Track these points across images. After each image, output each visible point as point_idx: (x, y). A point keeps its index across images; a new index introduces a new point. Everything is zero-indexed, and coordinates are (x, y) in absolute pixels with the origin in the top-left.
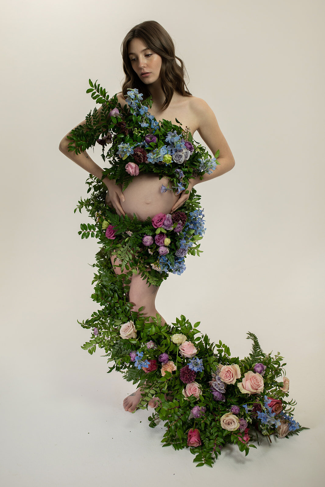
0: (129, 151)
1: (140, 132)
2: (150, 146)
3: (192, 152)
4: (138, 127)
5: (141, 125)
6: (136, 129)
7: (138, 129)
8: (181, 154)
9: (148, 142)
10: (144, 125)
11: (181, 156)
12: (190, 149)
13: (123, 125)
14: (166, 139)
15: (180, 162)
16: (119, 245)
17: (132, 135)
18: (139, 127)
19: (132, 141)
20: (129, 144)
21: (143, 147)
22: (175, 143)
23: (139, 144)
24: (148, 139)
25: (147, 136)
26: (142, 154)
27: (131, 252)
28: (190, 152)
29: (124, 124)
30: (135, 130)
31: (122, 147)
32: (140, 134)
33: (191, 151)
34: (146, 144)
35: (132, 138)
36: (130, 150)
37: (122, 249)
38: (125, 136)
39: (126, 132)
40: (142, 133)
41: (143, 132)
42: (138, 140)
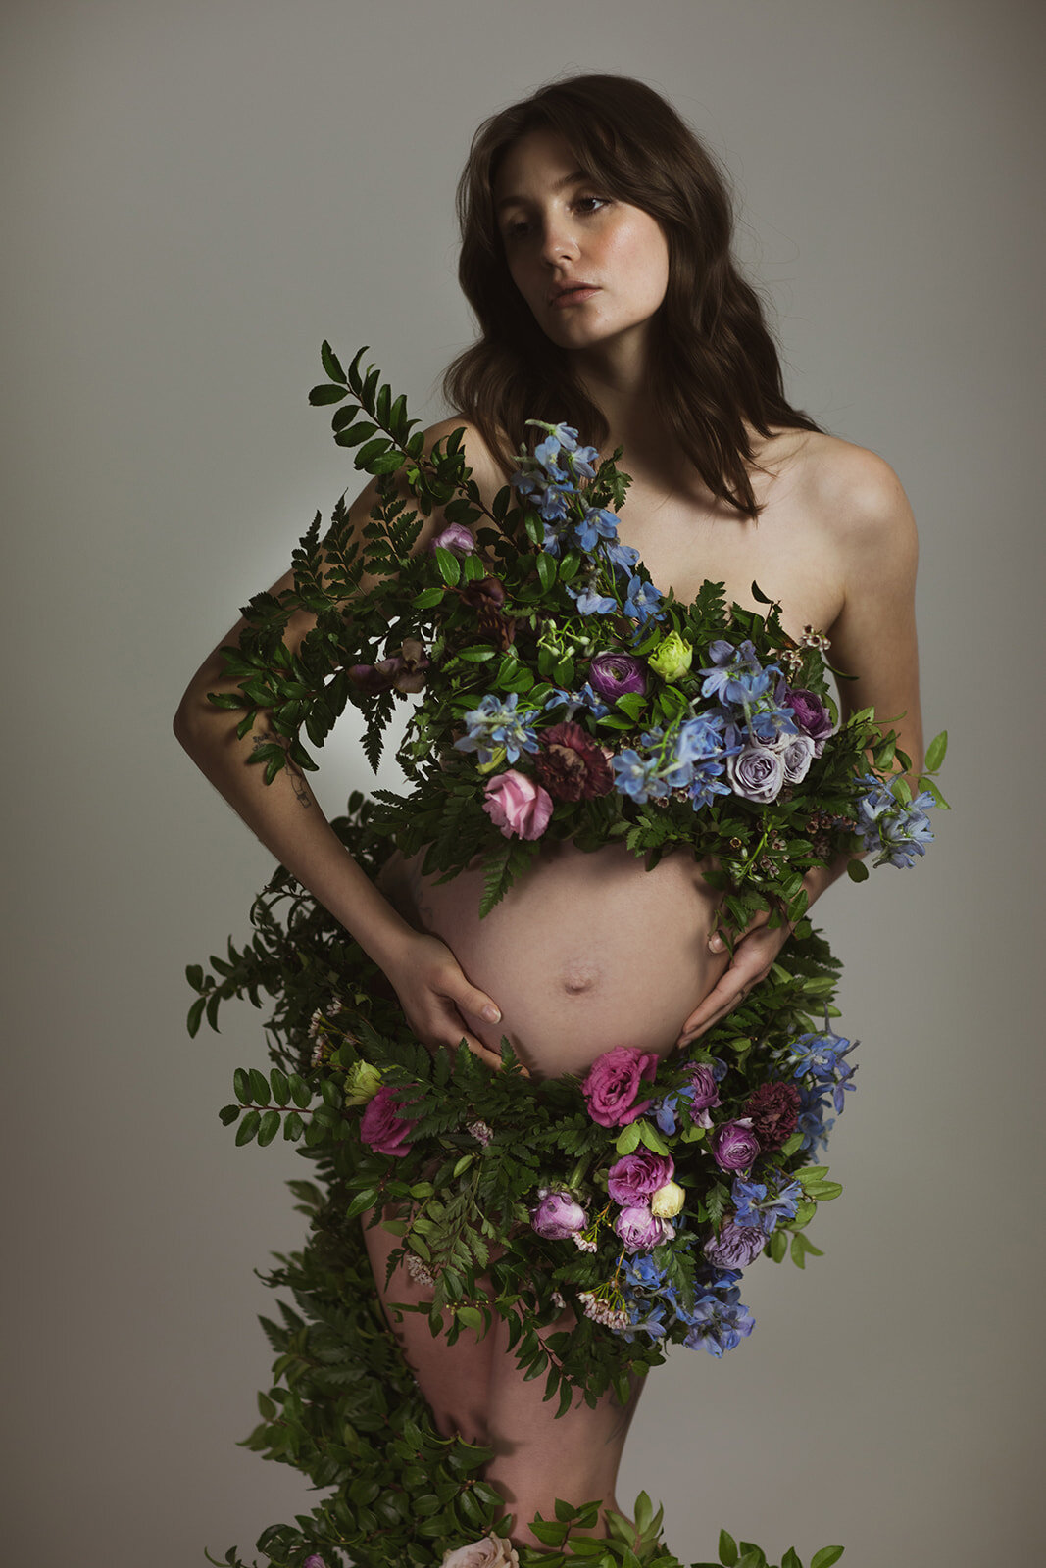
0: (517, 740)
1: (569, 642)
2: (617, 713)
3: (823, 743)
4: (563, 611)
5: (576, 601)
6: (553, 624)
7: (560, 626)
8: (766, 752)
9: (608, 695)
10: (592, 603)
11: (767, 766)
12: (815, 729)
13: (488, 594)
14: (706, 683)
15: (762, 795)
16: (423, 1190)
17: (529, 650)
18: (567, 613)
19: (526, 682)
20: (514, 697)
21: (582, 713)
22: (747, 707)
23: (563, 697)
24: (605, 674)
25: (601, 662)
26: (582, 764)
27: (484, 1231)
28: (811, 742)
29: (496, 589)
30: (548, 629)
31: (486, 719)
32: (571, 650)
33: (817, 741)
34: (597, 701)
35: (529, 666)
36: (524, 739)
37: (436, 1210)
38: (500, 651)
39: (504, 633)
40: (580, 643)
41: (585, 640)
42: (560, 676)
